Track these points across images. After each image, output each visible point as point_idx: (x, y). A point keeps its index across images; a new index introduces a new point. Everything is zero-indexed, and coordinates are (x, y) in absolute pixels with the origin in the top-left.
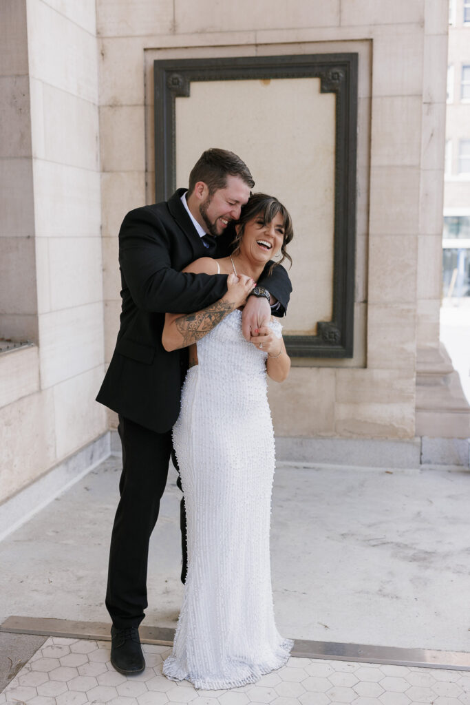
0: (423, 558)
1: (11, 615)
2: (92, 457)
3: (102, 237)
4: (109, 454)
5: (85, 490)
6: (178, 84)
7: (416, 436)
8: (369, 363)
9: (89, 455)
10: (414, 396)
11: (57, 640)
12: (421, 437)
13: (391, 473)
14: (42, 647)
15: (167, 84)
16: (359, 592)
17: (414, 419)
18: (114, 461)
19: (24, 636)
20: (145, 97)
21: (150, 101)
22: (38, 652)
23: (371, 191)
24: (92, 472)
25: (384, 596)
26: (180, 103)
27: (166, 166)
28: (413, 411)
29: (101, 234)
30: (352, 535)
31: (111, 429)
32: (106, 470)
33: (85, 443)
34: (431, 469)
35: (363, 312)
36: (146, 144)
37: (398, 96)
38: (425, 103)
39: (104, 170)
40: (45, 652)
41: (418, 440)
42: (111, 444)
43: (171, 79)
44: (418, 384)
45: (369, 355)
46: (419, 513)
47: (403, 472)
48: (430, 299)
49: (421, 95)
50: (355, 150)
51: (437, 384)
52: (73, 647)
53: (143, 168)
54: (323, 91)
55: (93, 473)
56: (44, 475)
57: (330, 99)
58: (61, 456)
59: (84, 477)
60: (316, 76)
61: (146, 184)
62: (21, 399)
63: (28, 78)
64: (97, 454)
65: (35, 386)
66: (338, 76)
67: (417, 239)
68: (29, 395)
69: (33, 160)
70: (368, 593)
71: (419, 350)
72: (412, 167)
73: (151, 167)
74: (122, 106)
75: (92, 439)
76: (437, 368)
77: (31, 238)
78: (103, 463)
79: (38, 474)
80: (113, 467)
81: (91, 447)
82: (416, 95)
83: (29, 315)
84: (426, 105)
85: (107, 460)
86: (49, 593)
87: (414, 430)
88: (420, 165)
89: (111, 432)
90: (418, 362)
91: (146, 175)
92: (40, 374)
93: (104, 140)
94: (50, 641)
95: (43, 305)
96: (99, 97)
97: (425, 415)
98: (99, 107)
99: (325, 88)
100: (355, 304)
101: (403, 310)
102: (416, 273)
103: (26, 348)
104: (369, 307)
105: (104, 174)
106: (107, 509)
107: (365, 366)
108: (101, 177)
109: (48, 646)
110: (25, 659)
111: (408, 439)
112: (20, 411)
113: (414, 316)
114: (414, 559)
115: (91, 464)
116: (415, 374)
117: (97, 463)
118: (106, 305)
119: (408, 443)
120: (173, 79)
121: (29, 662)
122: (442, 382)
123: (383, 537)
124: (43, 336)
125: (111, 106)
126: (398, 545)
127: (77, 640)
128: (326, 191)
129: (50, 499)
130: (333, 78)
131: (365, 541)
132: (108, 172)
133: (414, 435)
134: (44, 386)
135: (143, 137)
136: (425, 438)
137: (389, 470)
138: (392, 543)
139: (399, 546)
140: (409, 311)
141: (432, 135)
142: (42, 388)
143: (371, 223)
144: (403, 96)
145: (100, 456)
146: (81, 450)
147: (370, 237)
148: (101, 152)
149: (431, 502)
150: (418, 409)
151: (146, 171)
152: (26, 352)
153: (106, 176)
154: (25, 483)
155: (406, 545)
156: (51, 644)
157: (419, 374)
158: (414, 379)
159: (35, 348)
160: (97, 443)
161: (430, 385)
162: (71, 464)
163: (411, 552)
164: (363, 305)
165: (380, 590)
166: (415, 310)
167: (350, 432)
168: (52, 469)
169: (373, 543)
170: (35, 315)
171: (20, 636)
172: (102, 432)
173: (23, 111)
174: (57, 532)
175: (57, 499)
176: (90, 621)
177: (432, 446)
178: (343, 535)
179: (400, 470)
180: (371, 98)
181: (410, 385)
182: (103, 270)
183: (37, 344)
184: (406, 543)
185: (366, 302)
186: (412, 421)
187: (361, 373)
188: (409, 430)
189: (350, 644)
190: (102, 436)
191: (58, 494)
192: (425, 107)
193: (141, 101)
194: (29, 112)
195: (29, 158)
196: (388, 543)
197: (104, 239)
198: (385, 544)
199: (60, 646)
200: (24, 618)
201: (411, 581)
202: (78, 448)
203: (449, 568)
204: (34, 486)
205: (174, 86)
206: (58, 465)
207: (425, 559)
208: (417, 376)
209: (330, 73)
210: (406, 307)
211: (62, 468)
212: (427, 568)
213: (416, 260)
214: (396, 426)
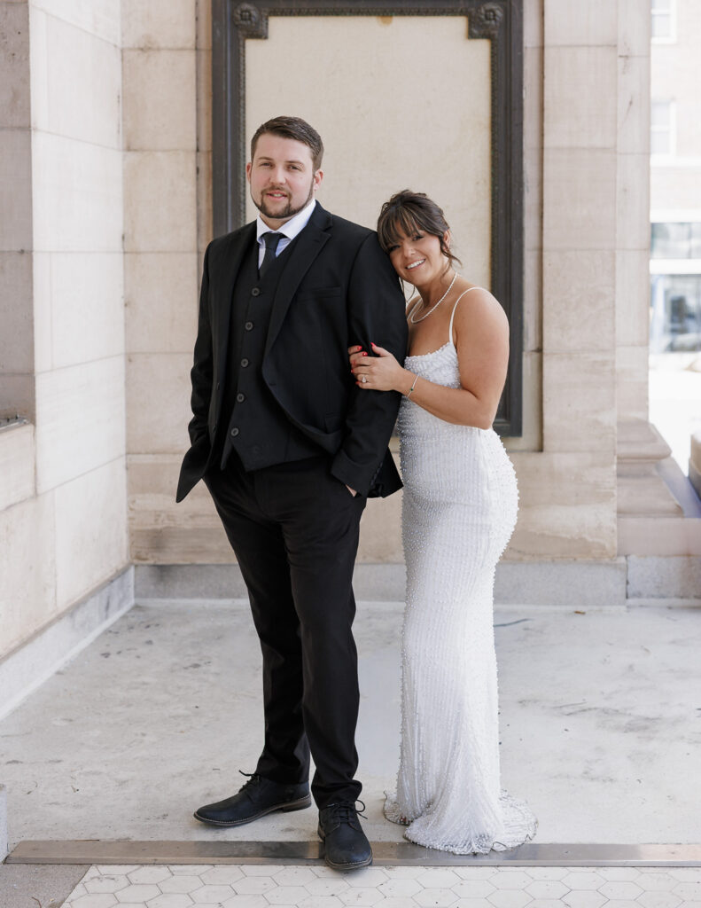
0: (643, 727)
1: (22, 839)
2: (107, 607)
3: (125, 253)
4: (132, 602)
5: (103, 658)
6: (250, 19)
7: (619, 555)
8: (546, 443)
9: (104, 603)
10: (615, 492)
11: (105, 869)
12: (626, 557)
13: (584, 613)
14: (84, 880)
15: (233, 18)
16: (555, 777)
17: (615, 528)
18: (142, 614)
19: (50, 866)
20: (197, 38)
21: (205, 43)
22: (79, 887)
23: (545, 184)
24: (108, 631)
25: (592, 779)
26: (252, 48)
27: (229, 143)
28: (615, 514)
29: (123, 247)
30: (535, 701)
31: (136, 561)
32: (131, 628)
33: (97, 585)
34: (641, 606)
35: (535, 366)
36: (198, 110)
37: (583, 46)
38: (621, 56)
39: (128, 149)
40: (90, 886)
41: (622, 560)
42: (135, 587)
43: (239, 12)
44: (619, 475)
45: (546, 431)
46: (631, 667)
47: (600, 611)
48: (633, 345)
49: (615, 46)
50: (521, 124)
51: (647, 475)
52: (133, 877)
53: (193, 145)
54: (471, 36)
55: (110, 632)
56: (40, 632)
57: (482, 48)
58: (63, 603)
59: (98, 639)
60: (461, 13)
61: (198, 170)
62: (9, 508)
63: (27, 7)
64: (114, 603)
65: (28, 488)
66: (495, 15)
67: (614, 256)
68: (21, 502)
69: (33, 132)
70: (568, 777)
71: (619, 424)
72: (604, 149)
73: (206, 144)
74: (159, 49)
75: (107, 577)
76: (647, 450)
77: (26, 253)
78: (124, 617)
79: (31, 631)
80: (142, 622)
81: (107, 590)
82: (609, 46)
83: (22, 374)
84: (622, 59)
85: (129, 612)
86: (76, 806)
87: (616, 545)
88: (615, 146)
89: (136, 566)
90: (619, 442)
91: (197, 157)
92: (35, 468)
93: (130, 102)
94: (93, 871)
95: (43, 360)
96: (123, 35)
97: (631, 522)
98: (122, 51)
99: (475, 31)
100: (524, 354)
101: (595, 362)
102: (614, 306)
103: (16, 427)
104: (545, 359)
105: (130, 154)
106: (144, 684)
107: (541, 449)
108: (124, 160)
109: (92, 878)
110: (61, 897)
111: (607, 560)
112: (7, 528)
113: (613, 371)
114: (630, 728)
115: (107, 617)
116: (616, 461)
117: (115, 616)
118: (130, 360)
119: (607, 565)
120: (242, 12)
121: (68, 900)
122: (655, 472)
123: (582, 702)
124: (43, 408)
125: (142, 49)
126: (605, 711)
127: (136, 867)
128: (478, 183)
129: (48, 673)
130: (487, 18)
131: (555, 708)
132: (135, 150)
133: (616, 552)
134: (41, 489)
135: (194, 98)
136: (632, 558)
137: (580, 608)
138: (595, 709)
139: (606, 713)
140: (604, 363)
141: (631, 103)
142: (39, 491)
143: (545, 231)
144: (589, 46)
145: (120, 606)
146: (92, 594)
147: (545, 254)
148: (124, 120)
149: (647, 650)
150: (621, 513)
151: (198, 150)
152: (17, 431)
153: (132, 156)
154: (13, 646)
155: (617, 711)
156: (97, 874)
157: (621, 460)
158: (615, 467)
159: (30, 428)
160: (116, 583)
161: (637, 476)
162: (79, 617)
163: (625, 720)
164: (536, 355)
165: (586, 773)
166: (614, 362)
167: (519, 552)
168: (50, 624)
169: (567, 710)
170: (29, 375)
171: (44, 867)
172: (120, 567)
173: (17, 57)
174: (71, 720)
175: (59, 673)
176: (152, 839)
177: (643, 569)
178: (521, 702)
179: (596, 608)
180: (542, 48)
181: (607, 476)
182: (126, 305)
183: (33, 421)
184: (617, 708)
185: (540, 350)
186: (613, 531)
187: (535, 460)
188: (607, 546)
189: (551, 844)
190: (121, 573)
191: (59, 664)
192: (621, 62)
193: (191, 44)
194: (27, 59)
195: (26, 129)
196: (590, 709)
197: (127, 255)
198: (584, 710)
199: (112, 877)
200: (44, 842)
201: (629, 757)
202: (87, 592)
203: (683, 738)
204: (27, 650)
205: (244, 23)
206: (59, 618)
207: (646, 728)
208: (618, 463)
209: (483, 11)
210: (599, 357)
211: (65, 622)
212: (650, 739)
213: (614, 287)
214: (590, 539)
